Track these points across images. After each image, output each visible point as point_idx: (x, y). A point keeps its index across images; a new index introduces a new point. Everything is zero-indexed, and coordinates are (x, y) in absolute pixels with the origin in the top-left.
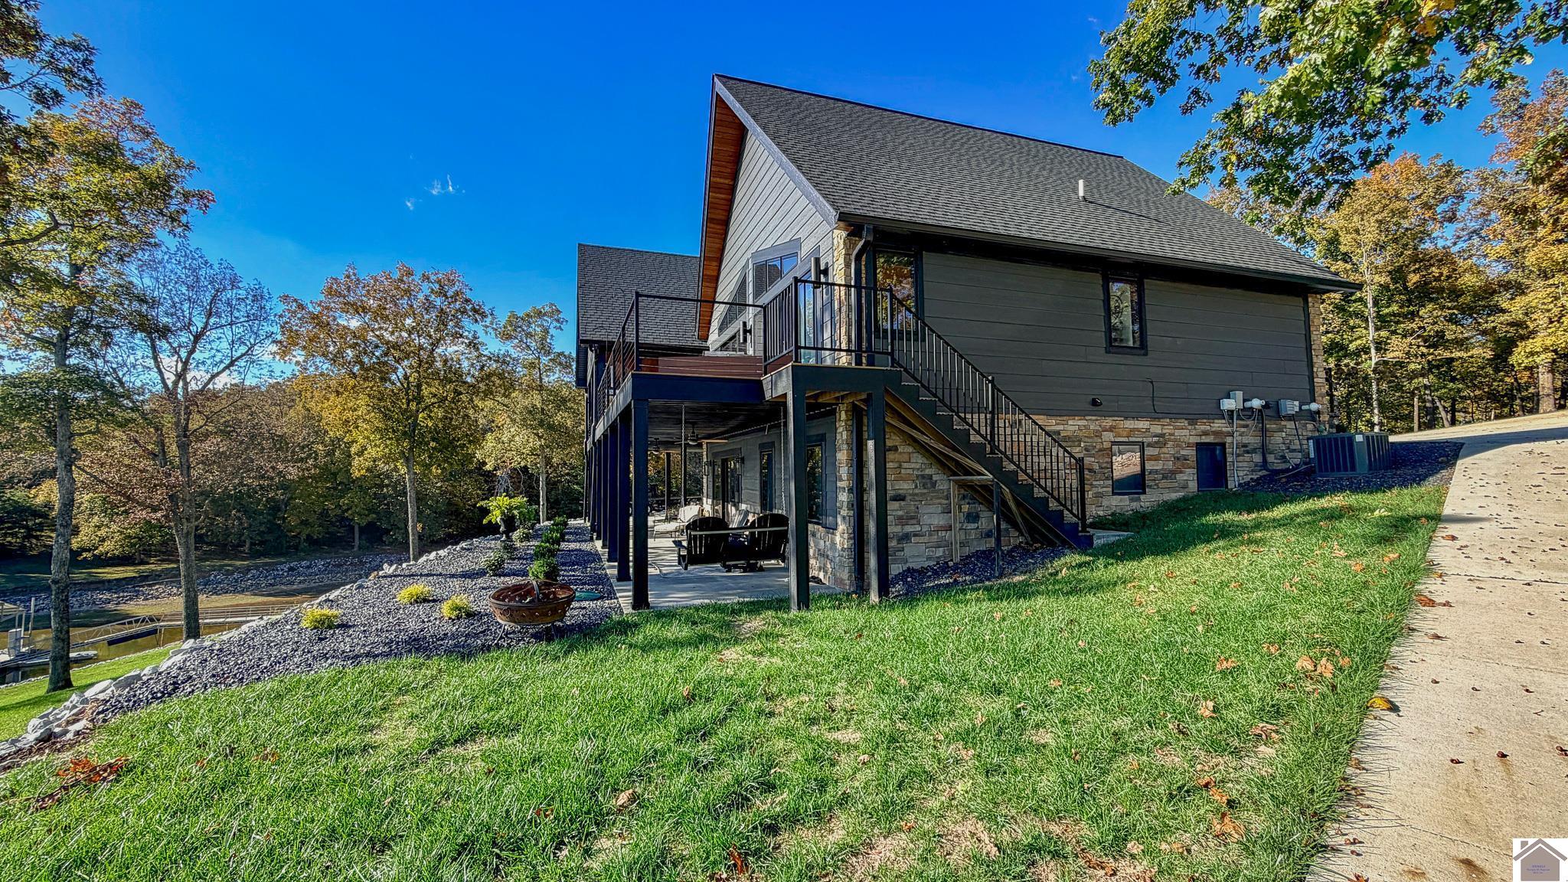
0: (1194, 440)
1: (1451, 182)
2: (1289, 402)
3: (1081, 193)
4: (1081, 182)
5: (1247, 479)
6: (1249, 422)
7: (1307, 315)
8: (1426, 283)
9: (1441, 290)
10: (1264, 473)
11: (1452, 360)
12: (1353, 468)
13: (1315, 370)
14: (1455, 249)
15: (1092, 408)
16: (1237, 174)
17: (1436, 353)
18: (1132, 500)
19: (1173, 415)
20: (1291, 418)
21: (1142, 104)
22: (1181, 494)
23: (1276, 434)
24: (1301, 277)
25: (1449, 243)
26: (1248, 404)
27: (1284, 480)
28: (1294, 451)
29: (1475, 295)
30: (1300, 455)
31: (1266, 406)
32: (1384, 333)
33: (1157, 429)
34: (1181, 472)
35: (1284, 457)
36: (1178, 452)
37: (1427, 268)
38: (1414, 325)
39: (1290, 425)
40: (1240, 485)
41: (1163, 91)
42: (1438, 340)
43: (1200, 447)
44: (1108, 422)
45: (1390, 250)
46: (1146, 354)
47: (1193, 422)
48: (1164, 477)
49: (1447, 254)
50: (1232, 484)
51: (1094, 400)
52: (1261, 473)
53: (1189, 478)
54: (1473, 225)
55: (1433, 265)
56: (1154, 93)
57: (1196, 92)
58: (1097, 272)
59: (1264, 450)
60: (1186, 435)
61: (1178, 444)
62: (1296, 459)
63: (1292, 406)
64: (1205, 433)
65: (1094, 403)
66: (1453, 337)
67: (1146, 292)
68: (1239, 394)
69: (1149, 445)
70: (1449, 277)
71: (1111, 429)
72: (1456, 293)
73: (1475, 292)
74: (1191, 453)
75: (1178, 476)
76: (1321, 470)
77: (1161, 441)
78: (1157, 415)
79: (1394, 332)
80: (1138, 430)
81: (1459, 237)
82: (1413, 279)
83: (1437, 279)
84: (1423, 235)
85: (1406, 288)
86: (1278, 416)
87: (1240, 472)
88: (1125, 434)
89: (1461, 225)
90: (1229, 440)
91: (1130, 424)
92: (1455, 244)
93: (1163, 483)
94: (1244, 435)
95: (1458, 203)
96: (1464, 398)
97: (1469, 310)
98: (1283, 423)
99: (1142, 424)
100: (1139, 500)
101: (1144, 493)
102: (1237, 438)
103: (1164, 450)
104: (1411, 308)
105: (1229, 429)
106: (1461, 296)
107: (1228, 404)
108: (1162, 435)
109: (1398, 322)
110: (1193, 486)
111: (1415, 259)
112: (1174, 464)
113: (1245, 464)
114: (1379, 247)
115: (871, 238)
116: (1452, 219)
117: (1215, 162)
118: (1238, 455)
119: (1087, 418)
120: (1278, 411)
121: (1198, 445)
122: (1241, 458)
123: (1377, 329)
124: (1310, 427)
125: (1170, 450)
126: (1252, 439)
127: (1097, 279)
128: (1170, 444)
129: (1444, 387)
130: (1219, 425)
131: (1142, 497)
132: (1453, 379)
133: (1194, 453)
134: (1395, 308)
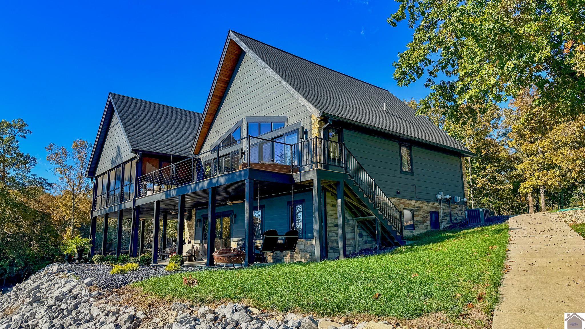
0: (429, 210)
1: (495, 112)
2: (457, 197)
3: (384, 109)
4: (384, 104)
5: (446, 226)
6: (445, 204)
7: (461, 165)
8: (488, 155)
9: (493, 158)
10: (451, 224)
11: (499, 190)
12: (480, 221)
13: (464, 186)
14: (498, 141)
15: (398, 195)
16: (439, 109)
17: (494, 186)
18: (411, 232)
19: (423, 200)
20: (458, 203)
21: (412, 81)
22: (426, 231)
23: (454, 210)
24: (459, 150)
25: (495, 138)
26: (445, 197)
27: (458, 226)
28: (459, 216)
29: (506, 161)
30: (461, 218)
31: (450, 198)
32: (475, 176)
33: (417, 205)
34: (426, 222)
35: (456, 219)
36: (424, 214)
37: (488, 148)
38: (485, 173)
39: (458, 206)
40: (444, 228)
41: (419, 78)
42: (493, 180)
43: (431, 213)
44: (402, 201)
45: (476, 139)
46: (413, 175)
47: (428, 203)
48: (420, 224)
49: (495, 143)
50: (441, 228)
51: (397, 191)
52: (450, 224)
53: (428, 224)
54: (503, 131)
55: (490, 147)
56: (416, 77)
57: (429, 80)
58: (396, 142)
59: (450, 215)
60: (426, 207)
61: (424, 211)
62: (460, 220)
63: (458, 199)
64: (432, 207)
65: (398, 193)
66: (499, 179)
67: (412, 151)
68: (442, 193)
69: (416, 211)
70: (496, 153)
71: (403, 203)
72: (499, 160)
73: (505, 160)
74: (428, 215)
75: (425, 224)
76: (470, 223)
77: (419, 209)
78: (417, 199)
79: (478, 176)
80: (411, 204)
81: (498, 135)
82: (484, 152)
83: (492, 153)
84: (487, 134)
85: (481, 156)
86: (454, 202)
87: (444, 223)
88: (408, 206)
89: (499, 130)
90: (439, 211)
91: (409, 202)
92: (497, 138)
93: (420, 226)
94: (443, 209)
95: (498, 121)
96: (503, 209)
97: (504, 168)
98: (456, 205)
99: (413, 202)
100: (413, 232)
101: (414, 230)
102: (442, 210)
103: (420, 213)
104: (483, 165)
105: (439, 206)
106: (501, 161)
107: (439, 197)
108: (419, 207)
109: (479, 171)
110: (429, 228)
111: (484, 144)
112: (423, 219)
113: (445, 221)
114: (472, 137)
115: (331, 123)
116: (496, 127)
117: (431, 104)
118: (443, 217)
119: (396, 198)
120: (454, 200)
121: (430, 212)
122: (443, 218)
123: (472, 174)
124: (464, 207)
125: (421, 213)
126: (447, 211)
127: (397, 144)
128: (421, 211)
129: (496, 203)
130: (436, 204)
131: (414, 231)
132: (499, 199)
133: (429, 215)
134: (478, 165)
